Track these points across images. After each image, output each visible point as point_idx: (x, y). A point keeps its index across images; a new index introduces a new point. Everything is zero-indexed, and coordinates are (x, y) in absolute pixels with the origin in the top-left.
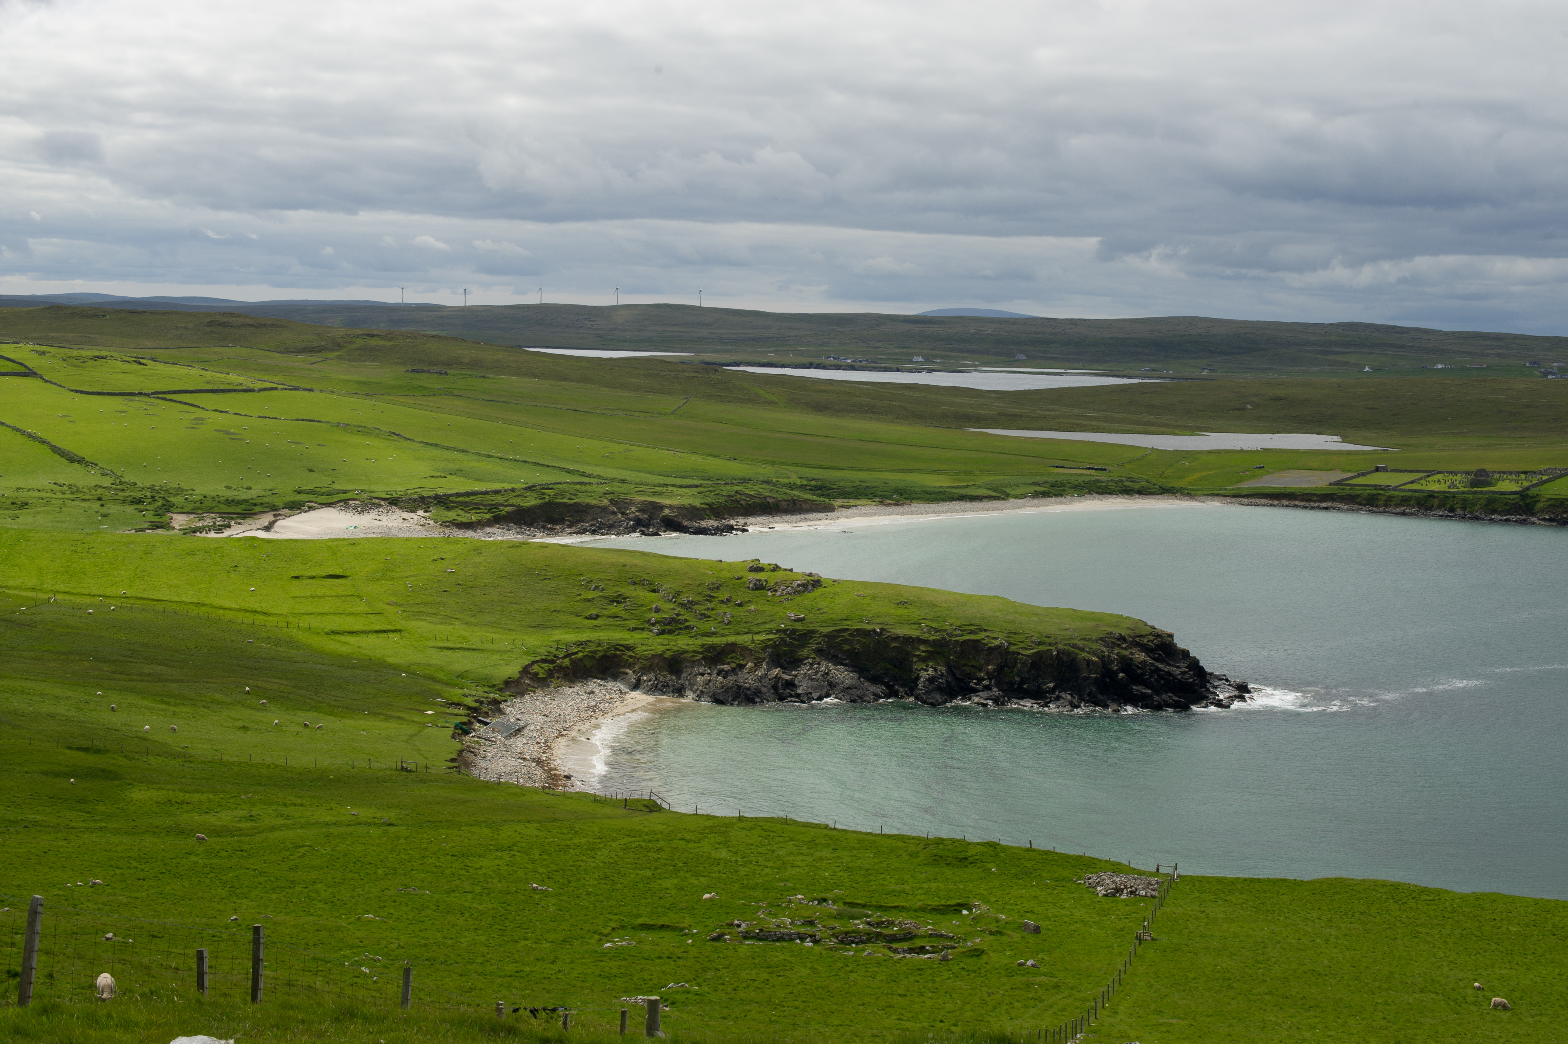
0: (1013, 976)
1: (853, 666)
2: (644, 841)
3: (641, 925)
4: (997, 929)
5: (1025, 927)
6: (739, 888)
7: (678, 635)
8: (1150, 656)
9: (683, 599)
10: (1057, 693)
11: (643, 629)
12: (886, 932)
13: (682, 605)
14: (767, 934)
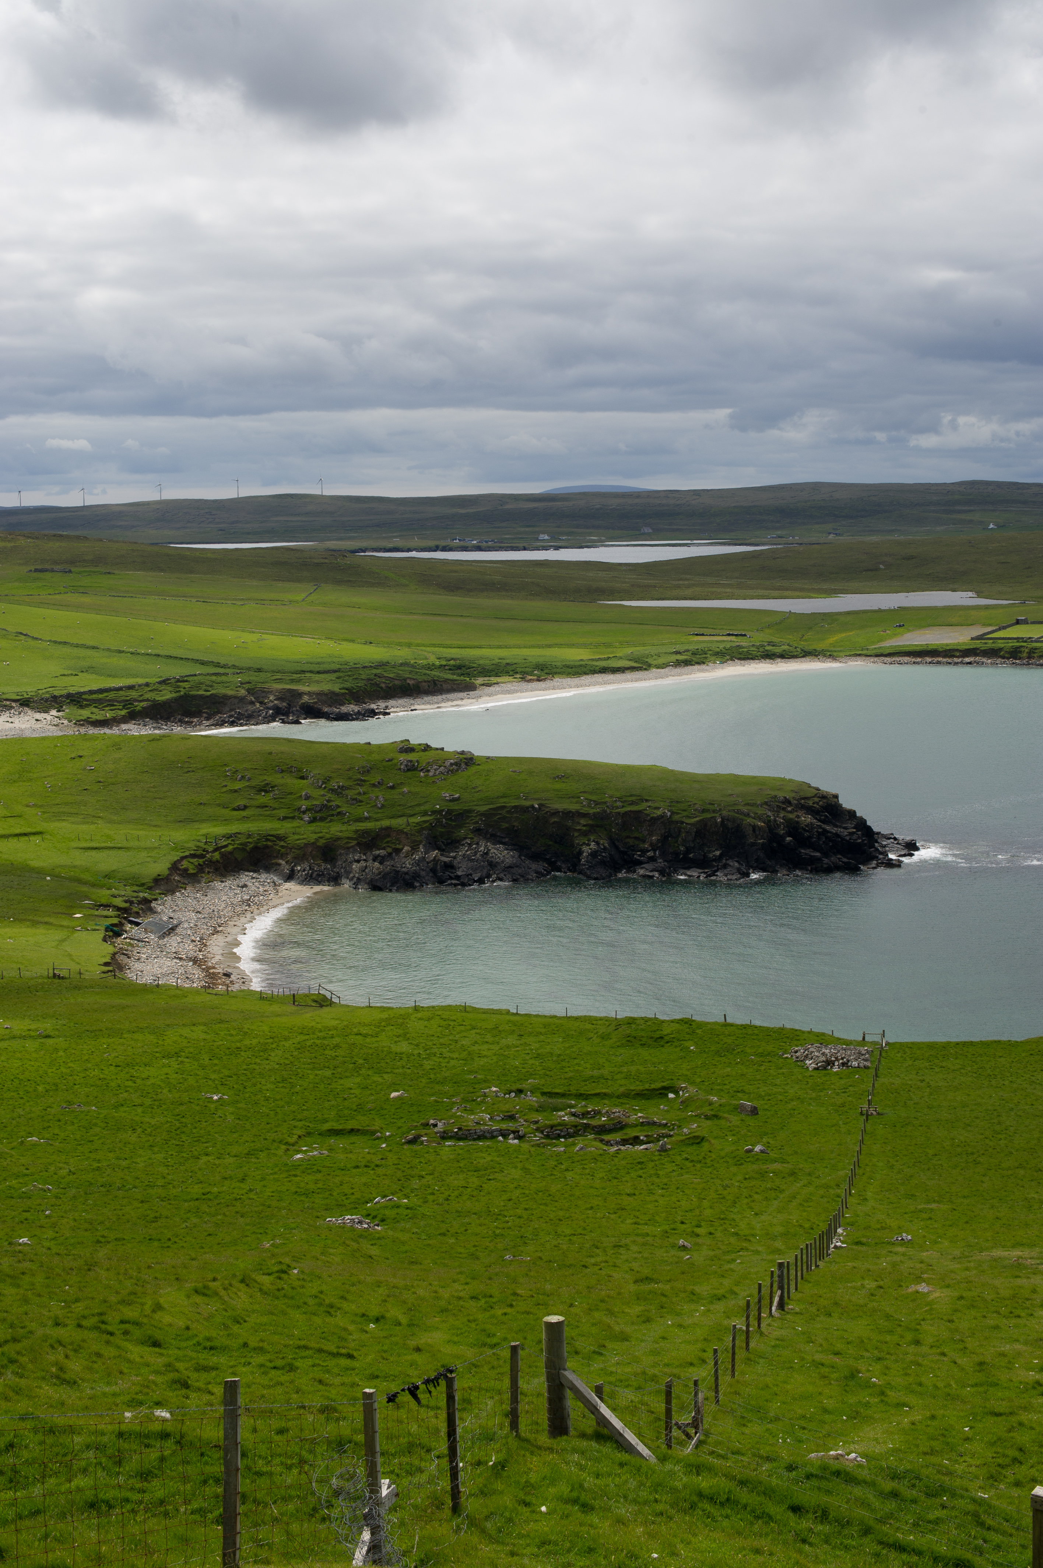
0: (742, 1164)
1: (514, 845)
2: (318, 1038)
3: (329, 1130)
4: (713, 1113)
5: (741, 1109)
6: (427, 1083)
7: (331, 821)
8: (816, 819)
9: (334, 784)
10: (724, 861)
11: (293, 818)
12: (594, 1122)
13: (332, 790)
14: (467, 1133)
